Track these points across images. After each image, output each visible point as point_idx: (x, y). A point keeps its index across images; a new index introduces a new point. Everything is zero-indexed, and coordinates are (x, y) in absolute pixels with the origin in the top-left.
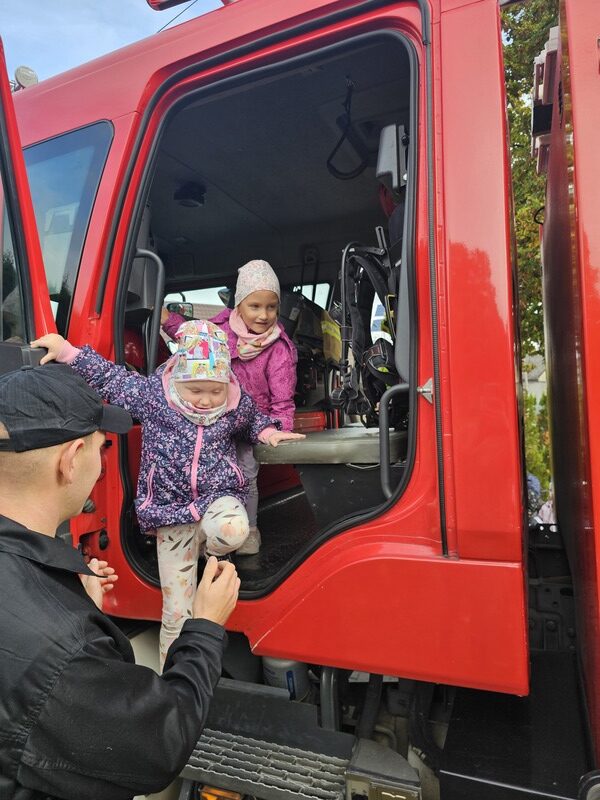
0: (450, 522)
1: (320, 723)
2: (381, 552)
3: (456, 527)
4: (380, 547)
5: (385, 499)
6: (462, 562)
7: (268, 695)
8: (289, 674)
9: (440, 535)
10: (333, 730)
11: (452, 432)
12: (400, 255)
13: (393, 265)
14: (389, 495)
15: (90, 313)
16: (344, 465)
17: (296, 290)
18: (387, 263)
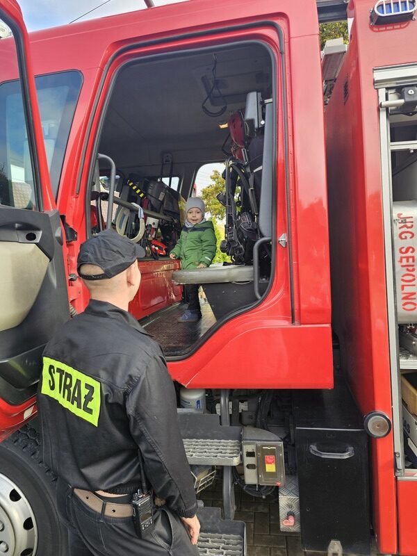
0: (296, 307)
1: (221, 423)
5: (257, 299)
6: (302, 326)
8: (198, 402)
9: (291, 313)
10: (228, 426)
11: (297, 261)
12: (260, 164)
13: (252, 171)
14: (259, 297)
15: (72, 194)
16: (230, 283)
17: (159, 180)
18: (248, 170)
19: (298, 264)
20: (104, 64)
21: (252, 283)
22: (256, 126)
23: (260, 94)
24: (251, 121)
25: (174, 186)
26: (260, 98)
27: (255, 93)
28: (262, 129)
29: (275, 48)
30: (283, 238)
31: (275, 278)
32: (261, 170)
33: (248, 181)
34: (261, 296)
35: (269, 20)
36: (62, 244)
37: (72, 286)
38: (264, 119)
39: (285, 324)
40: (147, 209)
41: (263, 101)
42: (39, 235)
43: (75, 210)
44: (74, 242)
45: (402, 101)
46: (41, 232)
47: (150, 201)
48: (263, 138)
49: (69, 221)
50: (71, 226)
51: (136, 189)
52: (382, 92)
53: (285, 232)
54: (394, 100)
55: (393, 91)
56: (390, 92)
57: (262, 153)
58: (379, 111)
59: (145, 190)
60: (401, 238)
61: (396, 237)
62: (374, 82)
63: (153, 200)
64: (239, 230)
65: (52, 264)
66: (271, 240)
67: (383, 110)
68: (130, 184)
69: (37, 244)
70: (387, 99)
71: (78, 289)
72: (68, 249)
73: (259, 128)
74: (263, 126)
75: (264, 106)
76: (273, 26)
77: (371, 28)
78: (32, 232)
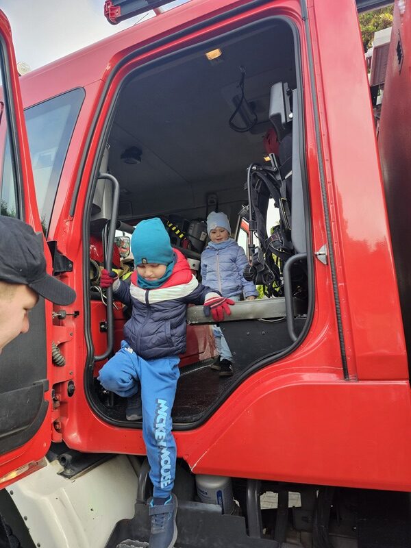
0: (349, 351)
1: (248, 533)
3: (354, 355)
5: (293, 342)
6: (361, 383)
7: (204, 511)
8: (219, 493)
9: (340, 363)
10: (259, 537)
11: (344, 281)
14: (294, 338)
16: (256, 319)
18: (279, 178)
19: (345, 286)
20: (106, 76)
21: (285, 320)
22: (283, 120)
23: (286, 84)
24: (278, 116)
26: (286, 88)
27: (280, 84)
28: (289, 125)
30: (322, 251)
32: (291, 175)
33: (279, 190)
34: (297, 335)
37: (62, 325)
39: (332, 379)
41: (290, 92)
43: (69, 235)
44: (67, 274)
47: (190, 241)
49: (61, 247)
50: (65, 254)
51: (176, 230)
53: (325, 243)
59: (185, 230)
63: (193, 240)
66: (306, 256)
68: (170, 225)
71: (69, 329)
74: (292, 120)
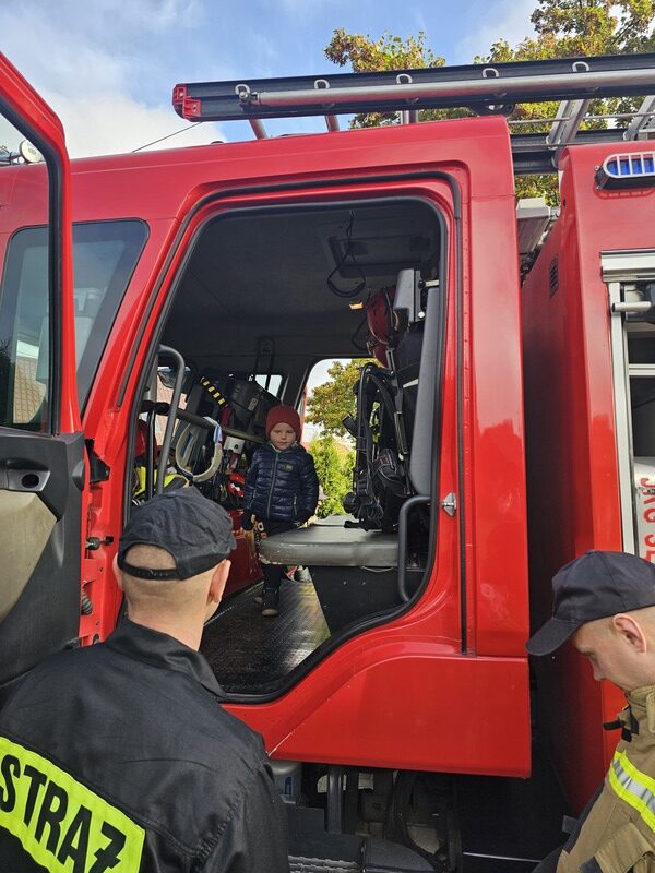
0: (470, 623)
1: (326, 827)
2: (403, 651)
3: (476, 627)
4: (402, 647)
5: (401, 602)
6: (479, 659)
8: (288, 781)
9: (460, 636)
10: (339, 833)
11: (474, 543)
12: (416, 376)
13: (400, 386)
14: (406, 599)
15: (111, 406)
16: (358, 567)
17: (250, 379)
18: (395, 383)
19: (474, 548)
20: (183, 213)
21: (395, 571)
22: (411, 319)
23: (418, 272)
24: (404, 312)
25: (273, 390)
26: (419, 279)
27: (411, 271)
28: (419, 326)
29: (446, 210)
30: (449, 501)
31: (435, 567)
32: (416, 386)
33: (394, 400)
34: (410, 596)
35: (439, 170)
36: (82, 489)
37: (90, 557)
38: (424, 310)
39: (449, 652)
40: (228, 425)
41: (424, 284)
42: (45, 477)
43: (112, 432)
44: (102, 484)
45: (647, 304)
46: (49, 474)
47: (234, 410)
48: (422, 337)
49: (99, 449)
50: (102, 458)
51: (214, 392)
52: (615, 289)
53: (455, 491)
54: (634, 302)
55: (632, 288)
56: (626, 288)
57: (419, 360)
58: (609, 316)
59: (227, 394)
60: (649, 520)
61: (640, 518)
62: (602, 273)
63: (238, 409)
64: (376, 477)
65: (61, 526)
66: (429, 501)
67: (617, 316)
68: (205, 384)
69: (38, 493)
70: (622, 300)
71: (99, 562)
72: (90, 495)
73: (414, 323)
74: (423, 321)
75: (425, 290)
76: (445, 179)
77: (597, 193)
78: (34, 473)
